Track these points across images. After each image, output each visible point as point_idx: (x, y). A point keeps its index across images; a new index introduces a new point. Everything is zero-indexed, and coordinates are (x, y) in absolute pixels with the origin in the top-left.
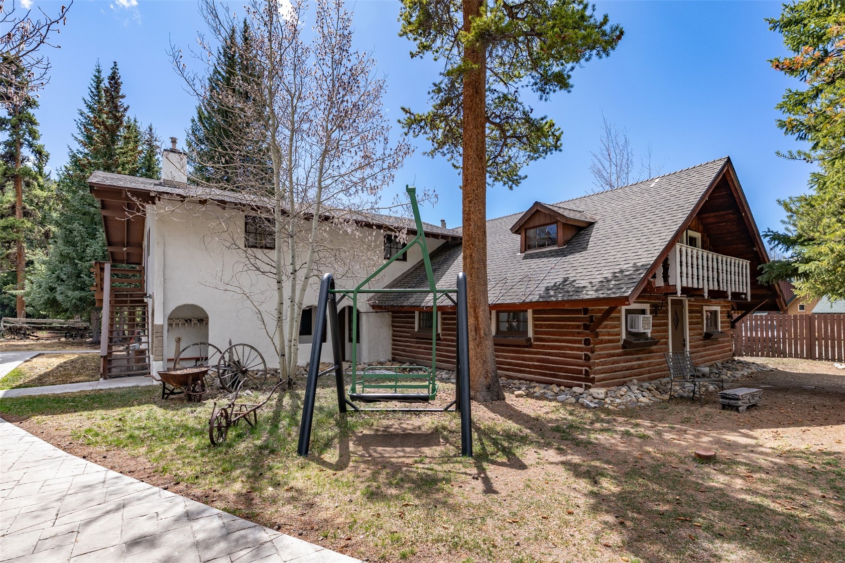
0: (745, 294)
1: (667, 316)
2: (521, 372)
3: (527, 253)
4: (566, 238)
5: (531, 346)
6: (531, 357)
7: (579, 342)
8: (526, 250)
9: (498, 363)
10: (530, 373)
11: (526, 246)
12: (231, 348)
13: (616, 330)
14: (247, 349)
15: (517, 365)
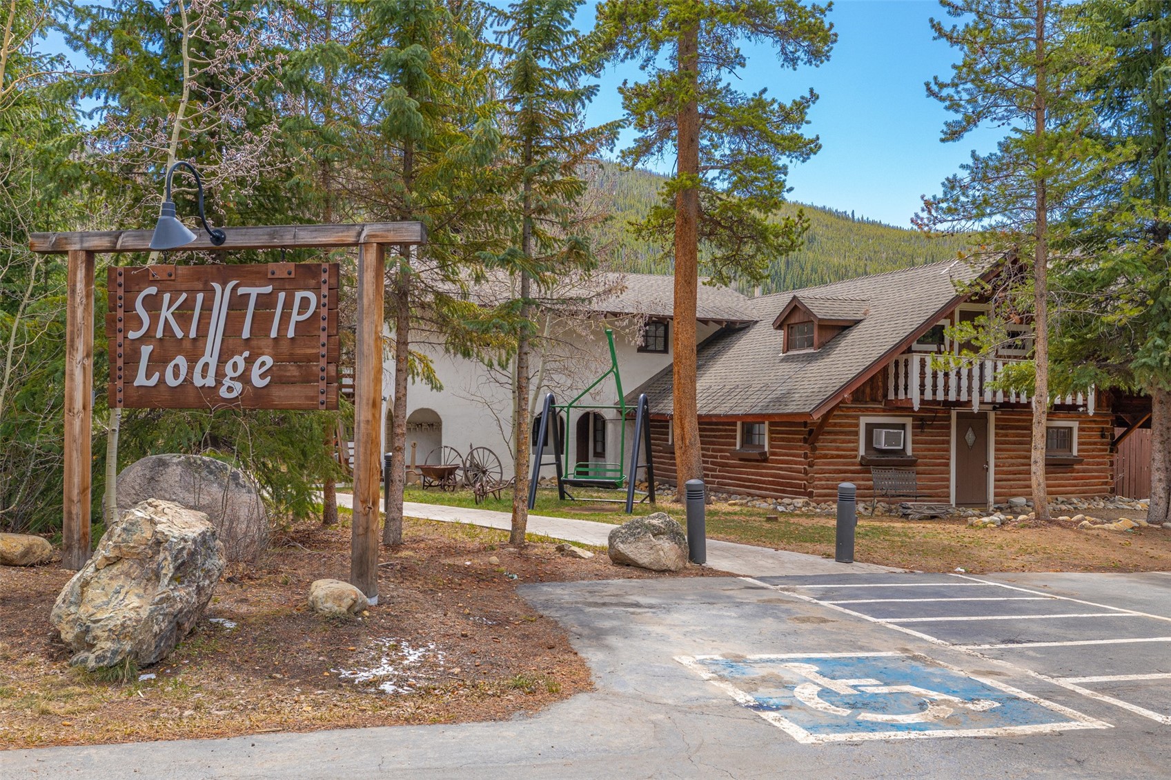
0: (1085, 406)
1: (950, 433)
2: (760, 488)
3: (789, 353)
4: (823, 340)
5: (766, 460)
6: (766, 473)
7: (799, 456)
8: (788, 350)
9: (705, 469)
10: (766, 489)
11: (788, 346)
12: (471, 453)
13: (852, 445)
14: (487, 452)
15: (756, 481)
